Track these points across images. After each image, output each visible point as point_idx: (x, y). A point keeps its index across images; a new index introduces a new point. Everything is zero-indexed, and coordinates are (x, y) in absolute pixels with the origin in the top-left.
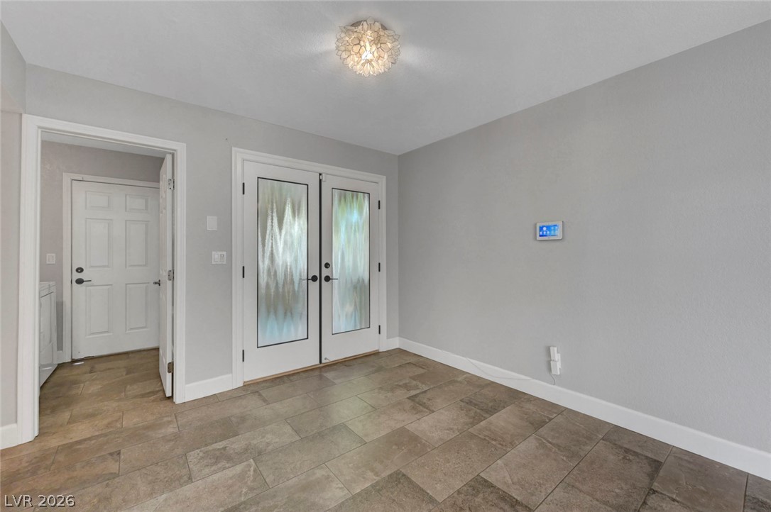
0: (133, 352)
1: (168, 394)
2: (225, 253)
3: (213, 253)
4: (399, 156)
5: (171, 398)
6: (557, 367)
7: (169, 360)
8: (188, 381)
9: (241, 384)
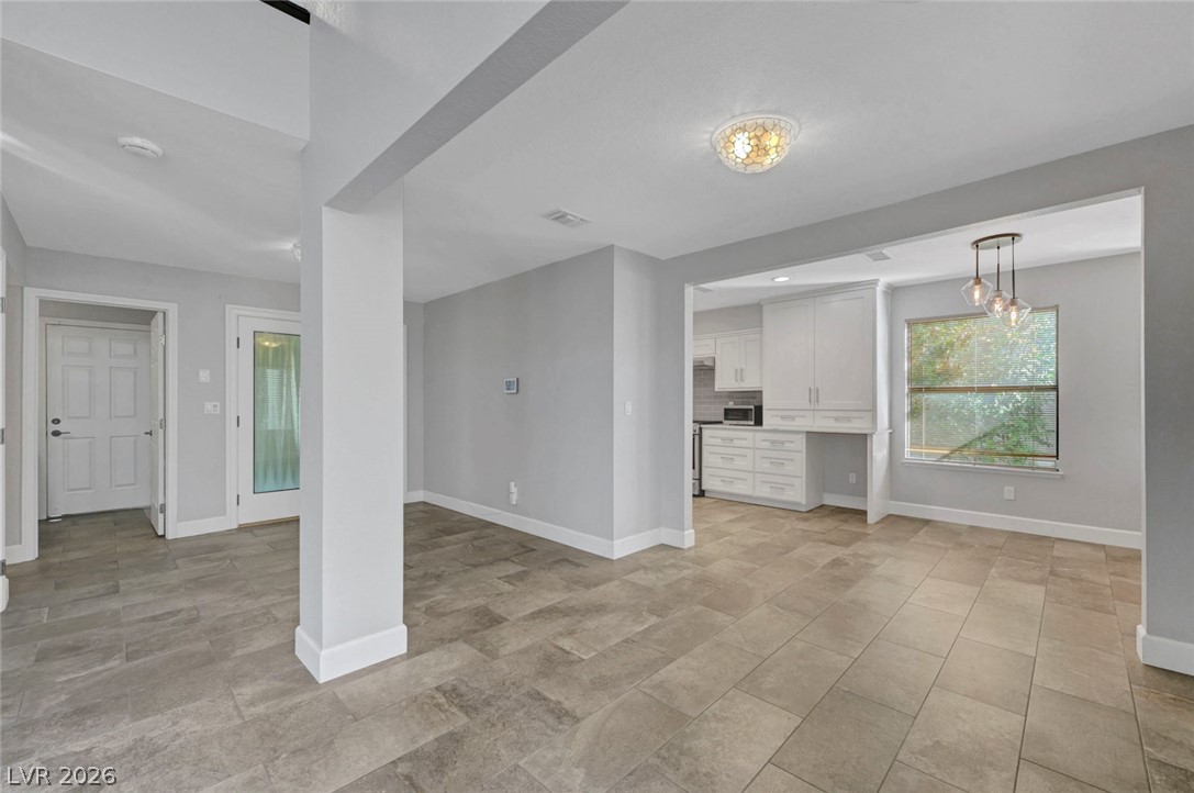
0: (119, 511)
1: (160, 533)
2: (218, 404)
3: (206, 403)
4: (425, 304)
5: (163, 536)
6: (514, 498)
7: (161, 502)
8: (180, 520)
9: (236, 527)
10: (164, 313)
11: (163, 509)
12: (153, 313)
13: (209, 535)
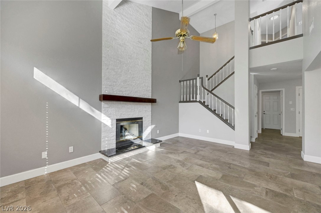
0: (275, 129)
2: (294, 108)
3: (291, 108)
5: (282, 135)
8: (285, 132)
9: (299, 136)
10: (282, 91)
11: (282, 129)
12: (280, 91)
13: (292, 137)
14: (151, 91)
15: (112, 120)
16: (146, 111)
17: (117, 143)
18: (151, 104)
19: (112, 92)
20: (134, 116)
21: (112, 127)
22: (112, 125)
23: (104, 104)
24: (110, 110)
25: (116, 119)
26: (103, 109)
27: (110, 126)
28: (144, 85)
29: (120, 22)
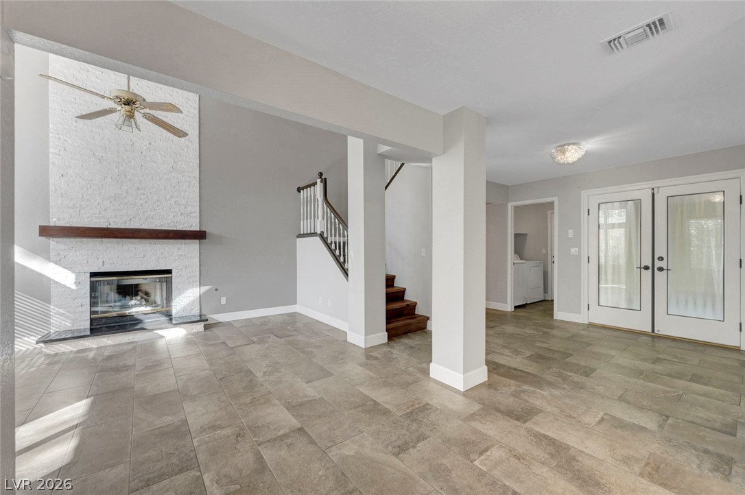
2: (577, 249)
3: (571, 249)
10: (553, 203)
14: (198, 214)
15: (78, 274)
16: (181, 256)
17: (92, 320)
18: (197, 241)
19: (76, 221)
20: (143, 266)
21: (79, 287)
22: (77, 283)
23: (55, 244)
24: (71, 254)
25: (91, 273)
26: (52, 254)
27: (74, 287)
28: (174, 202)
29: (97, 80)
